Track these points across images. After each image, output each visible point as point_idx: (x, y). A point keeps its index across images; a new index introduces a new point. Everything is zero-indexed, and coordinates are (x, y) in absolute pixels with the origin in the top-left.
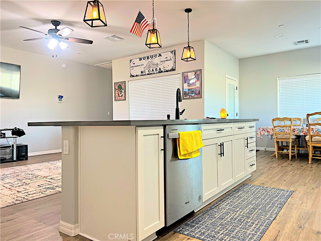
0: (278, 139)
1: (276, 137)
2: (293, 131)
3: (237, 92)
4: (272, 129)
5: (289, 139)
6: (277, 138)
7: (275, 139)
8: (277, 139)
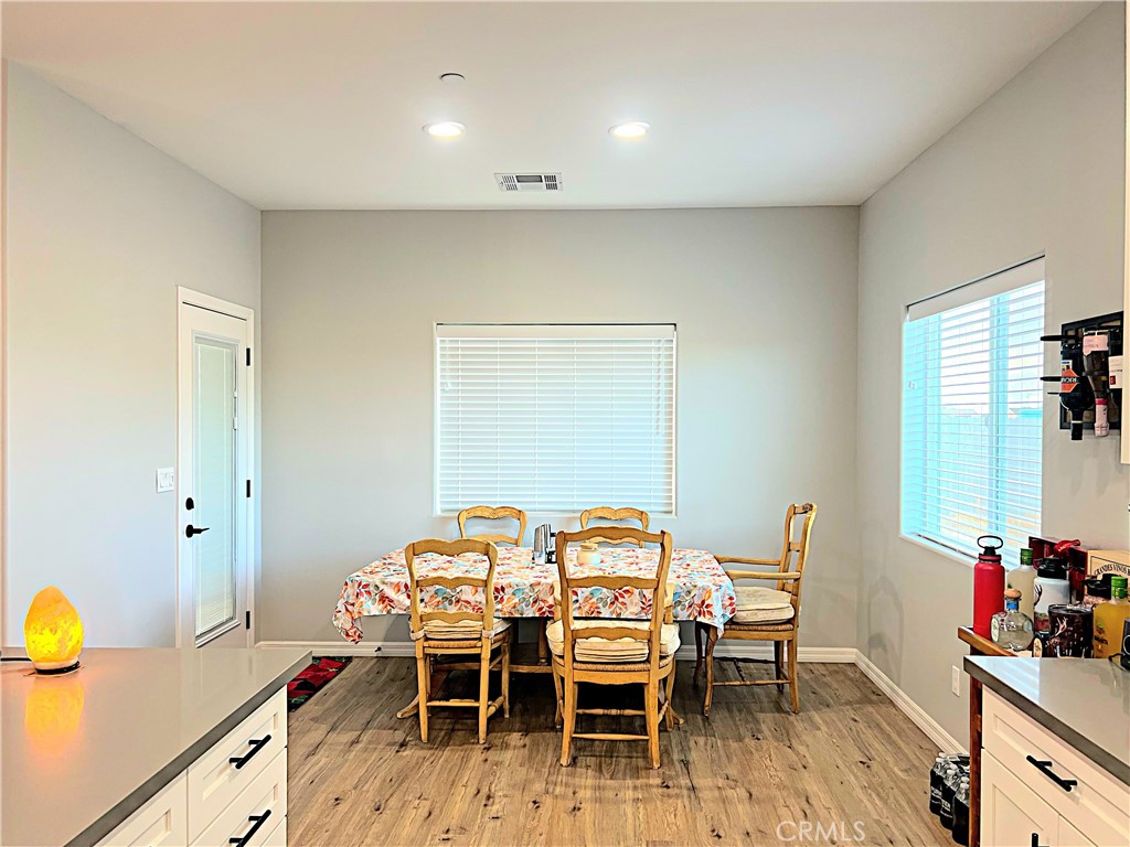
0: (432, 643)
1: (421, 634)
2: (496, 598)
3: (248, 375)
4: (406, 586)
5: (480, 639)
6: (427, 639)
7: (419, 645)
8: (426, 644)
